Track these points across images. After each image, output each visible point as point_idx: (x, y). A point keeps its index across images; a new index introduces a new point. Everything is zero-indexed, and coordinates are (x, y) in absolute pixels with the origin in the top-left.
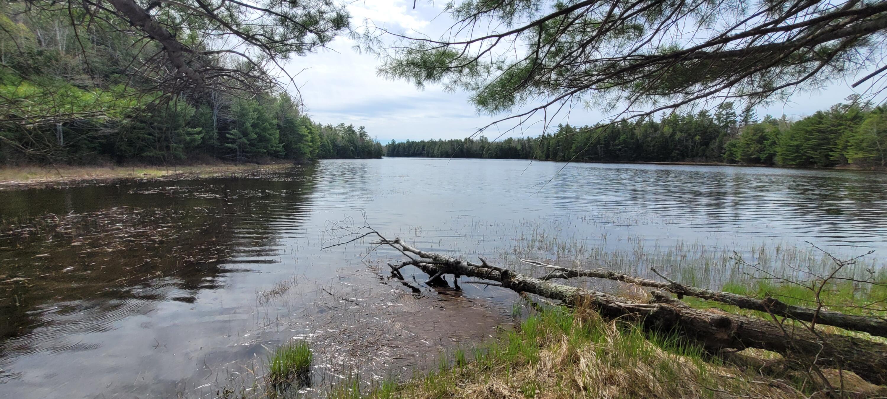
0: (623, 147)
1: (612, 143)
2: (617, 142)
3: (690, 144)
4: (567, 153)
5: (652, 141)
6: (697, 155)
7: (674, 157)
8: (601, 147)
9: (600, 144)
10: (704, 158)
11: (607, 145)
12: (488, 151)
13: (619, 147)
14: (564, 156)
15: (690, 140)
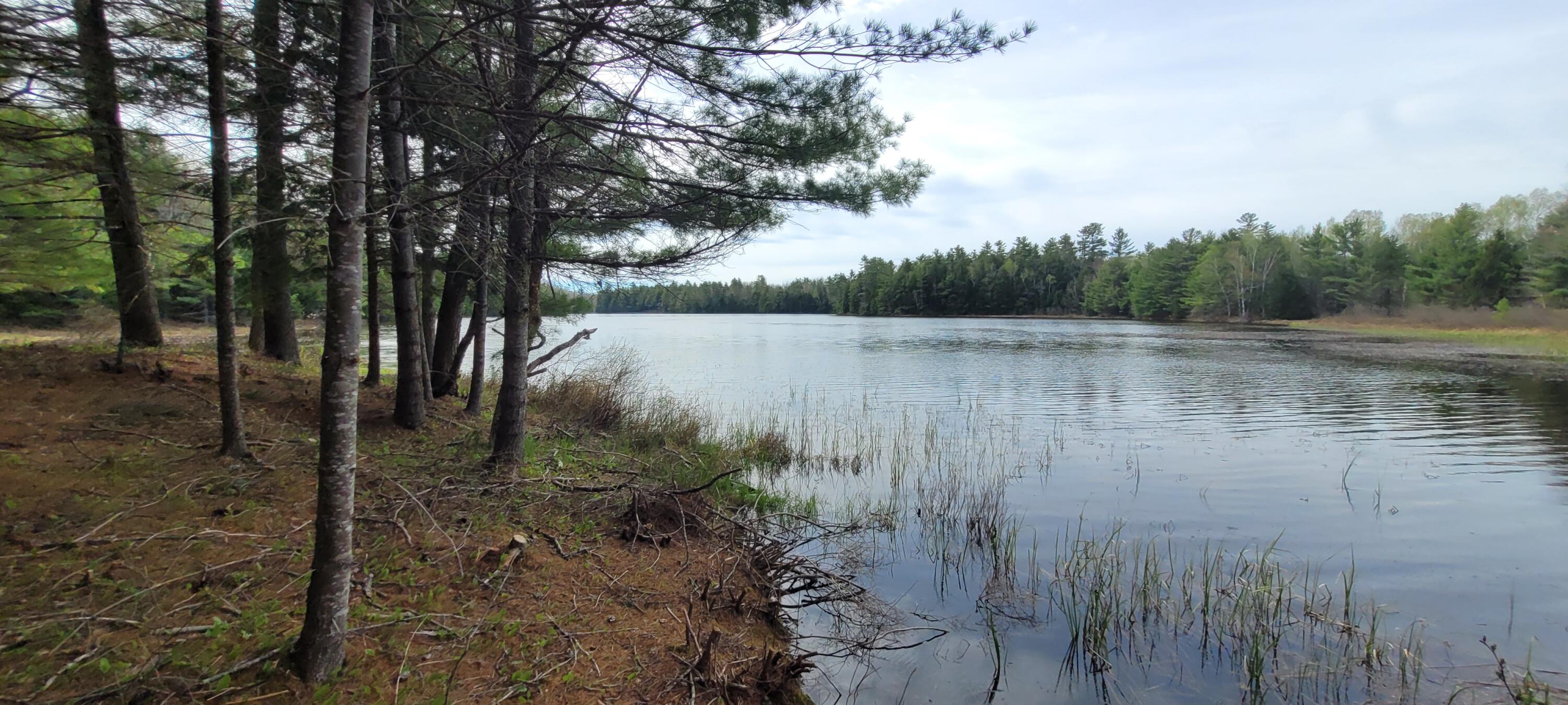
0: (951, 293)
1: (934, 285)
2: (941, 285)
3: (1041, 288)
4: (872, 302)
5: (990, 283)
6: (1050, 305)
7: (1021, 307)
8: (919, 293)
9: (917, 288)
10: (1059, 308)
11: (928, 288)
12: (766, 300)
13: (944, 293)
14: (868, 308)
15: (1041, 282)
